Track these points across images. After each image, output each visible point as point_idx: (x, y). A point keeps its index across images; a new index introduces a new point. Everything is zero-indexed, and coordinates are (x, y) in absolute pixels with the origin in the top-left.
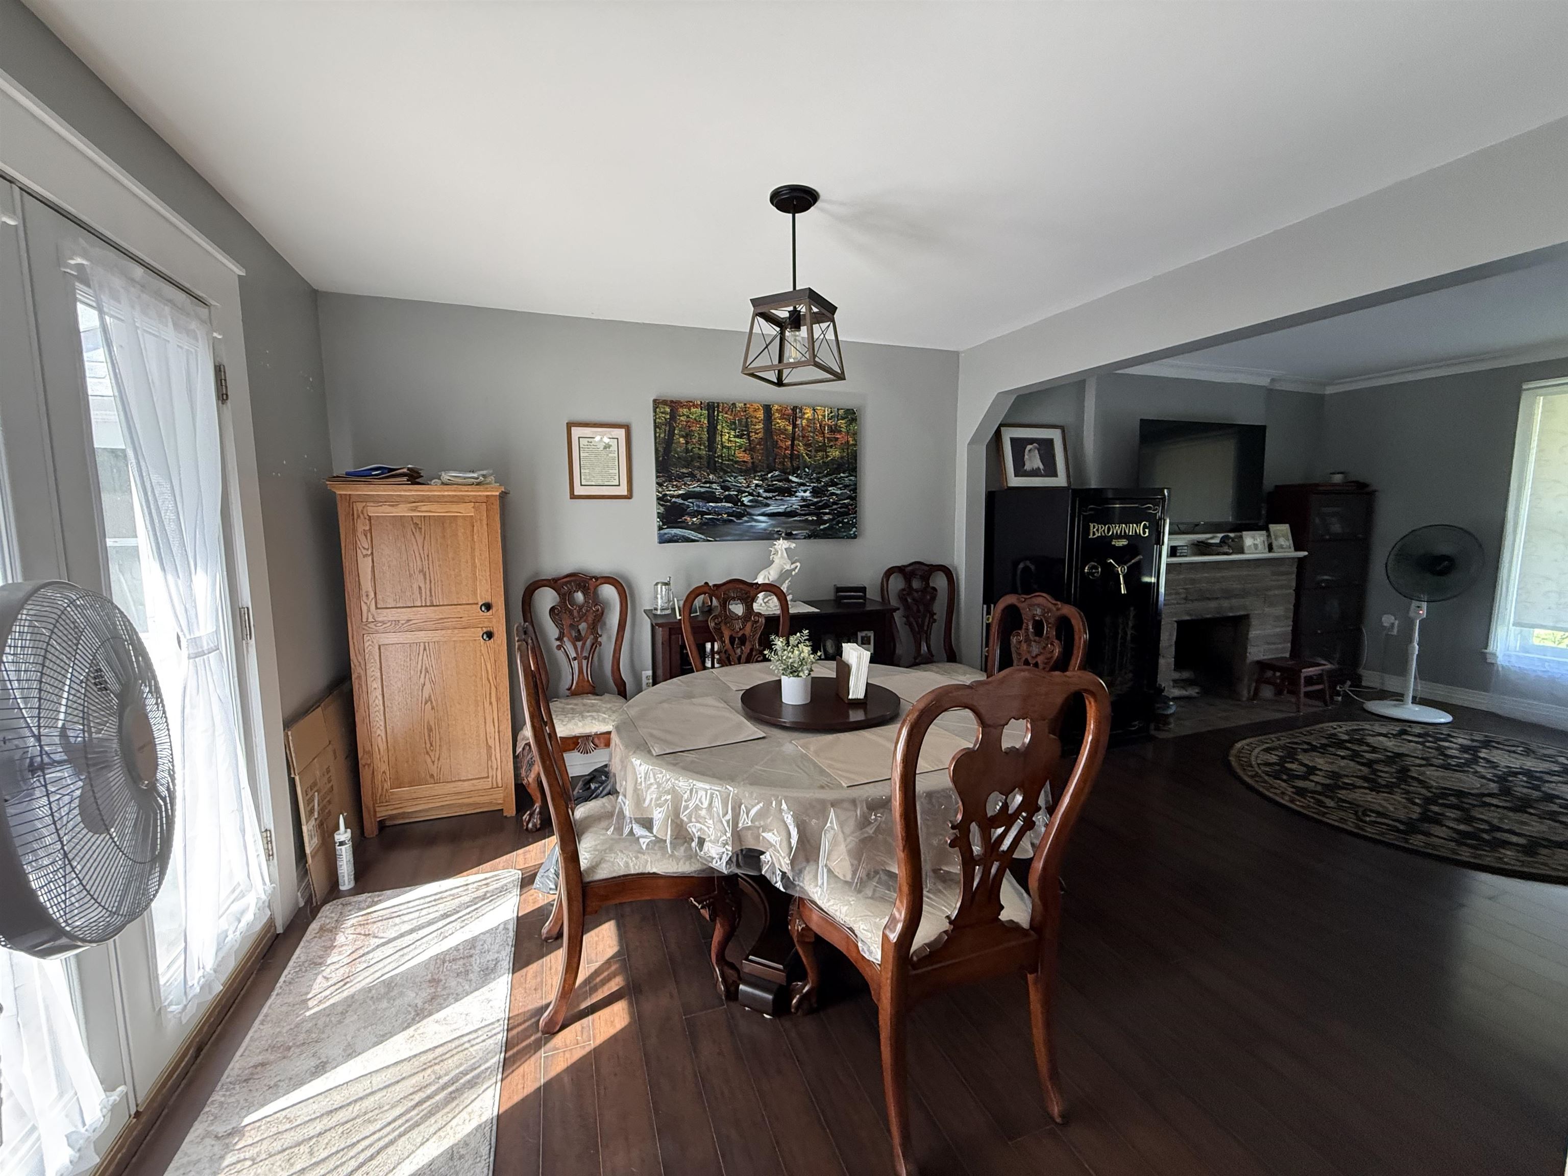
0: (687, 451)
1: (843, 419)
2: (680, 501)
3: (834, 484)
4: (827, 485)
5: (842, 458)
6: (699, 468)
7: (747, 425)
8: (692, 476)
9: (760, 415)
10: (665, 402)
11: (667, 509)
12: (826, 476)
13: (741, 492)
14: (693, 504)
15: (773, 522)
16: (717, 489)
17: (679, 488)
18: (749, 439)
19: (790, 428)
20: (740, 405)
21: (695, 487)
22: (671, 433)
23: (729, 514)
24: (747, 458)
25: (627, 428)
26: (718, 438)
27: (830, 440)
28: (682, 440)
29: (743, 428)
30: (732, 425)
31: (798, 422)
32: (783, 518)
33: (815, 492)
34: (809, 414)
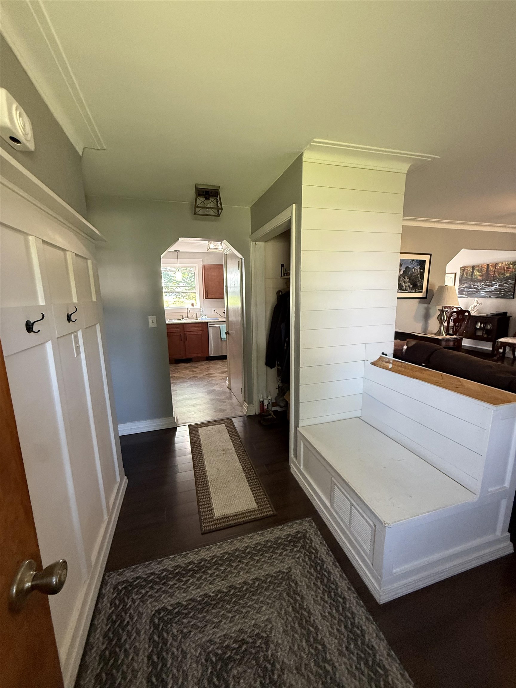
0: (466, 277)
1: (512, 265)
2: (463, 289)
3: (506, 283)
4: (504, 283)
5: (510, 276)
6: (469, 281)
7: (482, 270)
8: (467, 283)
9: (486, 267)
10: (463, 267)
11: (460, 291)
12: (504, 281)
13: (478, 286)
14: (465, 289)
15: (486, 294)
16: (472, 286)
17: (463, 286)
18: (482, 273)
19: (494, 269)
20: (480, 265)
21: (467, 285)
22: (463, 274)
23: (474, 292)
24: (481, 278)
25: (455, 274)
26: (474, 274)
27: (506, 271)
28: (465, 275)
29: (480, 270)
30: (478, 270)
31: (497, 267)
32: (489, 293)
33: (499, 286)
34: (500, 265)
